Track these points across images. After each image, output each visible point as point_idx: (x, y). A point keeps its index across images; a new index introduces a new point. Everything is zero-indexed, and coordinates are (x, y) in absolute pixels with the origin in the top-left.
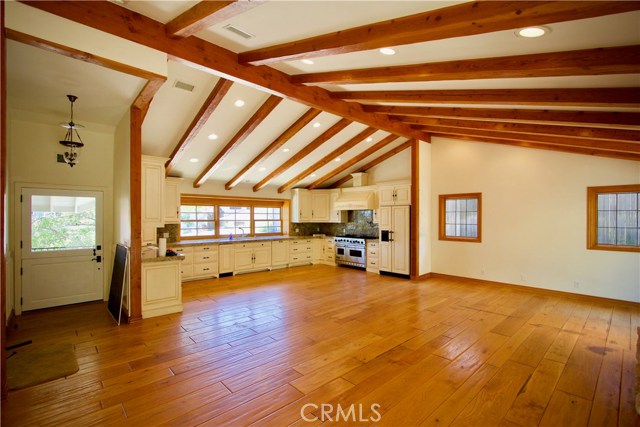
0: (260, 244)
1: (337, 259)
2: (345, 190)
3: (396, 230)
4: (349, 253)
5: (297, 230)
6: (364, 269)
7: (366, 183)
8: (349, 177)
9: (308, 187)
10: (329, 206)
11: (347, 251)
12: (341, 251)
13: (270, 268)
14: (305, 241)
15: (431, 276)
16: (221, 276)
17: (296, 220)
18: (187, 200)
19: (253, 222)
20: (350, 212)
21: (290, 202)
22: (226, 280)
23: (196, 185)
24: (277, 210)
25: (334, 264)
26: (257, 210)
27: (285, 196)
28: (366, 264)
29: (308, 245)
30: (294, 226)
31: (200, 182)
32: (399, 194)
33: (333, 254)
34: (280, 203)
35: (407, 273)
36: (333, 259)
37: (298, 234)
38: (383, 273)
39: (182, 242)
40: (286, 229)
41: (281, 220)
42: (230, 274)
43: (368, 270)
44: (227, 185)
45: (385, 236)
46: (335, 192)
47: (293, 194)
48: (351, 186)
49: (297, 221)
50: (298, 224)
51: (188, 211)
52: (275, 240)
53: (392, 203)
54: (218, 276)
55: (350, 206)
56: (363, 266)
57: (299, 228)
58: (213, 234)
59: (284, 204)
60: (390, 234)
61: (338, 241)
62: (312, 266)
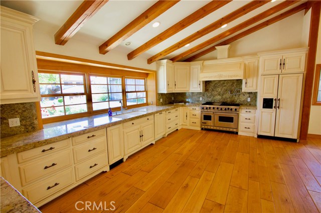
1: (203, 124)
2: (207, 63)
3: (283, 97)
4: (217, 118)
5: (161, 100)
6: (237, 133)
9: (173, 59)
10: (189, 77)
11: (215, 117)
12: (207, 118)
13: (154, 142)
14: (174, 110)
16: (113, 167)
17: (164, 90)
18: (45, 66)
21: (156, 73)
24: (142, 82)
25: (199, 129)
27: (152, 67)
28: (237, 128)
29: (176, 114)
30: (159, 96)
32: (287, 62)
33: (198, 119)
34: (145, 75)
35: (295, 136)
36: (199, 123)
37: (162, 104)
38: (260, 137)
40: (153, 98)
41: (146, 91)
42: (121, 161)
43: (240, 133)
44: (103, 48)
45: (268, 103)
46: (196, 65)
48: (216, 58)
49: (165, 92)
51: (46, 81)
52: (157, 113)
53: (279, 71)
55: (221, 76)
56: (235, 130)
57: (163, 98)
58: (86, 110)
59: (149, 76)
60: (274, 101)
61: (205, 108)
62: (178, 131)
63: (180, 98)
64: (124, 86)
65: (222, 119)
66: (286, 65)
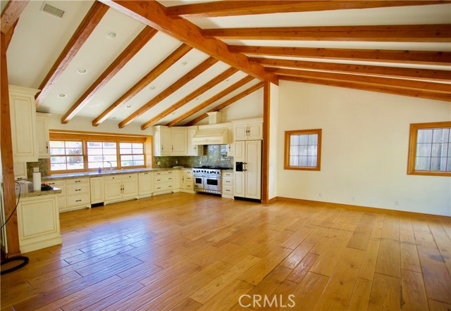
0: (128, 175)
1: (196, 187)
2: (201, 127)
3: (249, 161)
4: (206, 182)
5: (159, 163)
6: (219, 196)
7: (220, 121)
8: (205, 115)
9: (168, 125)
10: (187, 141)
11: (204, 180)
12: (199, 181)
13: (138, 197)
14: (167, 172)
15: (278, 200)
16: (94, 206)
17: (158, 154)
18: (56, 136)
19: (119, 156)
20: (205, 147)
21: (152, 138)
22: (97, 210)
23: (64, 121)
24: (140, 145)
25: (193, 192)
26: (122, 145)
27: (147, 132)
28: (221, 191)
29: (170, 176)
30: (156, 159)
31: (68, 118)
32: (251, 129)
33: (192, 183)
34: (143, 139)
35: (258, 197)
36: (192, 187)
37: (160, 167)
38: (237, 198)
39: (53, 176)
40: (149, 162)
41: (144, 154)
42: (102, 204)
43: (223, 196)
44: (95, 122)
45: (240, 167)
46: (193, 129)
47: (155, 130)
48: (207, 123)
49: (160, 155)
50: (159, 157)
52: (141, 172)
53: (246, 138)
54: (90, 207)
55: (207, 141)
56: (219, 193)
57: (161, 161)
58: (82, 168)
59: (147, 140)
60: (244, 165)
61: (196, 172)
62: (174, 194)
63: (183, 162)
64: (118, 149)
65: (211, 182)
66: (251, 133)
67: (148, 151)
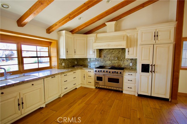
1: (96, 83)
2: (99, 35)
3: (157, 62)
4: (107, 80)
5: (63, 64)
6: (122, 92)
7: (118, 30)
8: (104, 25)
9: (72, 31)
10: (86, 46)
11: (105, 78)
12: (99, 79)
13: (44, 106)
14: (72, 73)
17: (63, 56)
20: (100, 51)
21: (57, 42)
25: (94, 87)
27: (53, 36)
28: (122, 88)
29: (74, 75)
30: (61, 61)
32: (159, 34)
33: (93, 80)
35: (168, 96)
36: (93, 83)
37: (64, 68)
38: (140, 96)
40: (55, 63)
41: (50, 56)
43: (124, 92)
45: (145, 68)
46: (92, 36)
47: (59, 35)
48: (106, 32)
49: (65, 58)
52: (47, 77)
53: (154, 42)
55: (109, 45)
56: (120, 89)
57: (65, 63)
60: (150, 67)
61: (97, 71)
62: (77, 89)
63: (81, 63)
65: (110, 80)
66: (159, 37)
67: (54, 54)
